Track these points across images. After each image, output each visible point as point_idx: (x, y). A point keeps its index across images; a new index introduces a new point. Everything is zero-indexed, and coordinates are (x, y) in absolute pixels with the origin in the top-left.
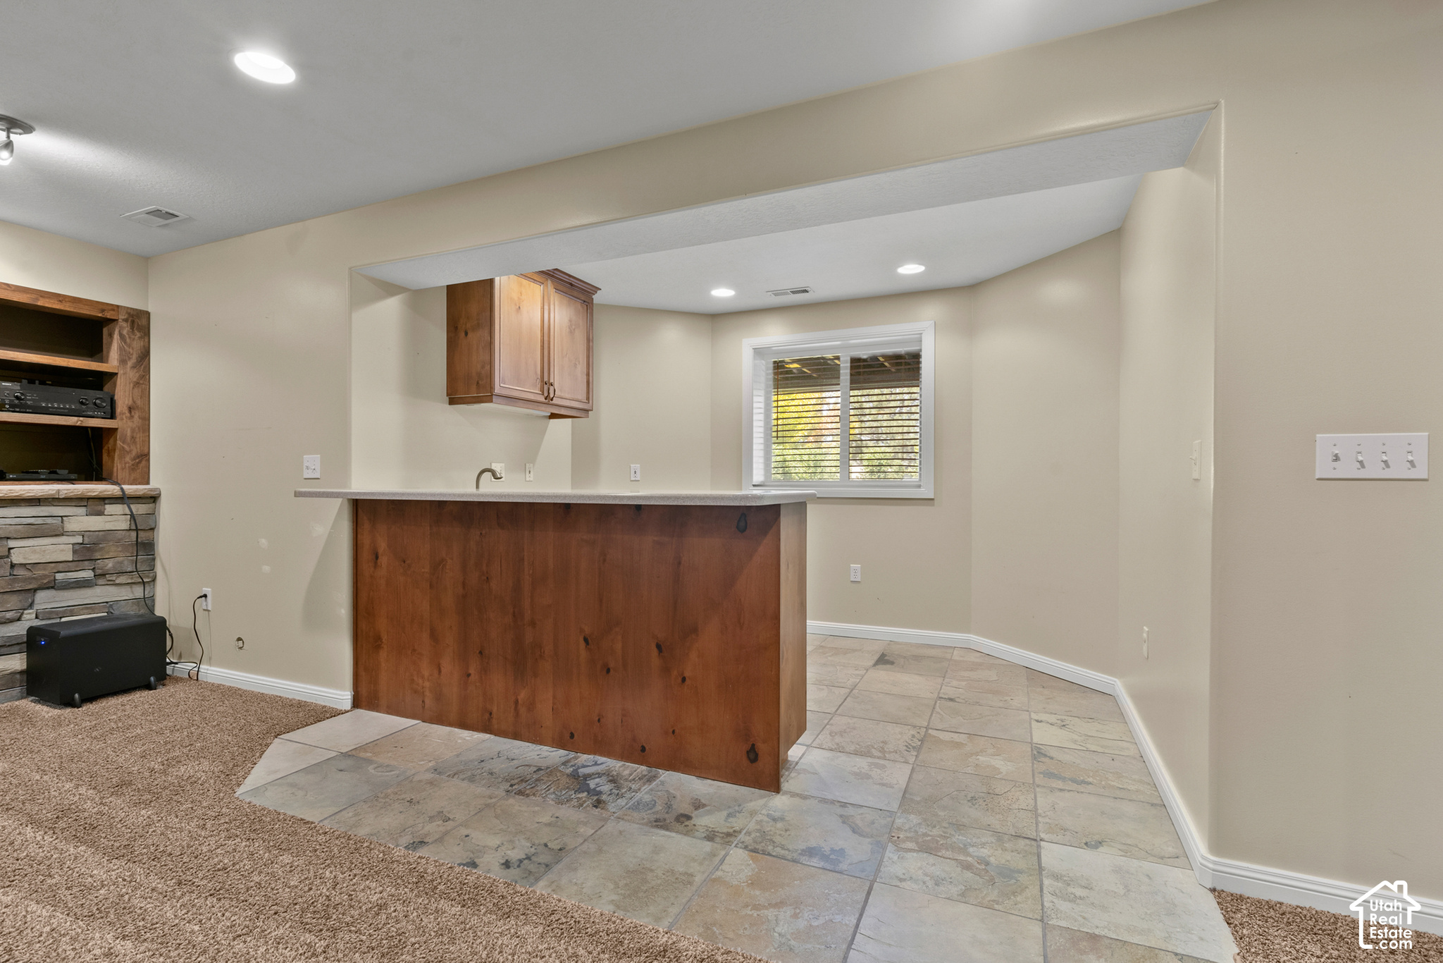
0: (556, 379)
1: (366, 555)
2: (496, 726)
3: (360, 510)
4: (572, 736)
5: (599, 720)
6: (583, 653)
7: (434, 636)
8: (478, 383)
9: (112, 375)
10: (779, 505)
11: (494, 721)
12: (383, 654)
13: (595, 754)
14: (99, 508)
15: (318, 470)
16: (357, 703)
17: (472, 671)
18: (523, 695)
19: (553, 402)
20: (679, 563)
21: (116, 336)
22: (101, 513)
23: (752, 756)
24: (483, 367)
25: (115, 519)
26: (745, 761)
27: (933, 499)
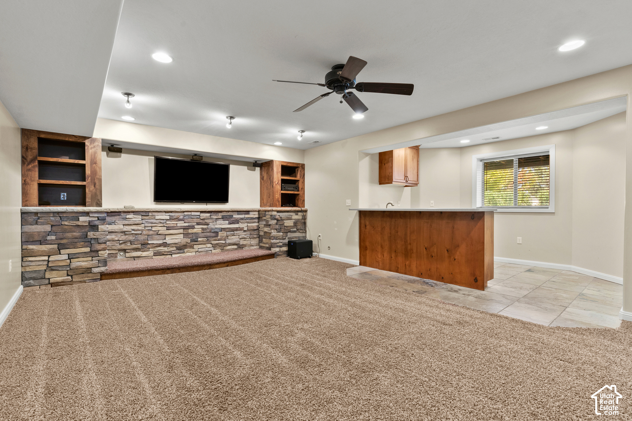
0: (408, 175)
1: (363, 226)
2: (400, 271)
3: (361, 214)
4: (422, 274)
5: (430, 270)
6: (425, 252)
7: (382, 247)
8: (388, 178)
9: (298, 181)
10: (484, 212)
11: (399, 270)
12: (368, 252)
13: (428, 279)
14: (297, 213)
15: (350, 203)
16: (360, 264)
17: (393, 256)
18: (407, 263)
19: (408, 182)
20: (454, 228)
21: (299, 171)
22: (297, 215)
23: (476, 280)
24: (390, 174)
25: (299, 217)
26: (473, 282)
27: (554, 213)
